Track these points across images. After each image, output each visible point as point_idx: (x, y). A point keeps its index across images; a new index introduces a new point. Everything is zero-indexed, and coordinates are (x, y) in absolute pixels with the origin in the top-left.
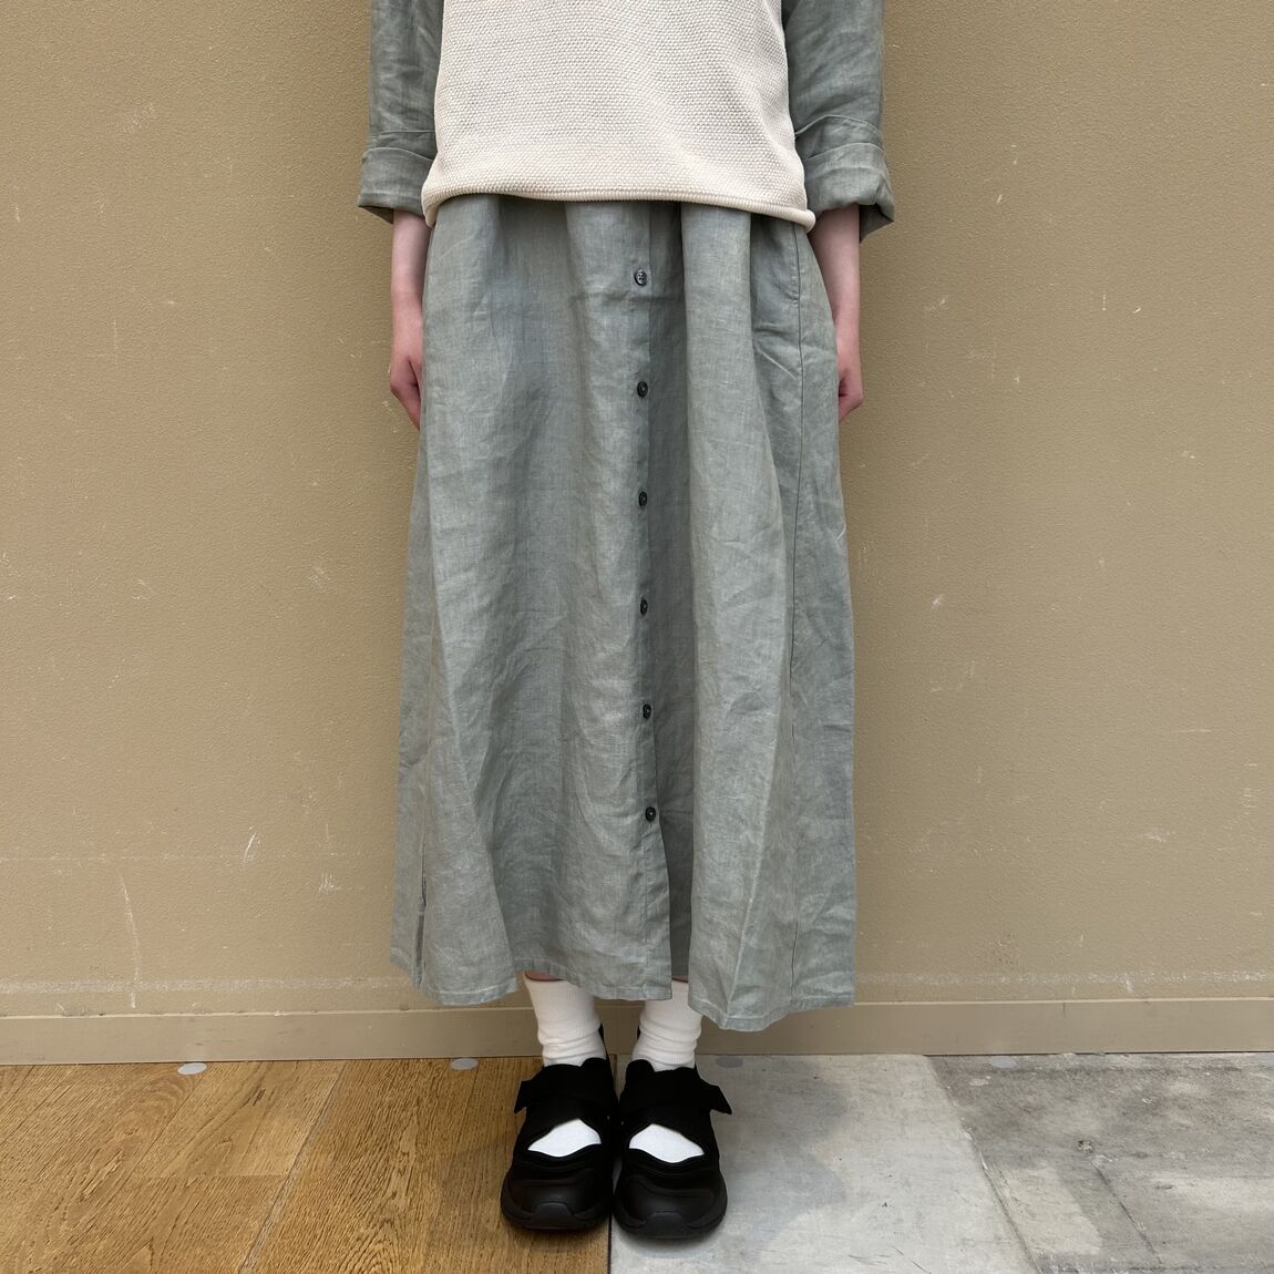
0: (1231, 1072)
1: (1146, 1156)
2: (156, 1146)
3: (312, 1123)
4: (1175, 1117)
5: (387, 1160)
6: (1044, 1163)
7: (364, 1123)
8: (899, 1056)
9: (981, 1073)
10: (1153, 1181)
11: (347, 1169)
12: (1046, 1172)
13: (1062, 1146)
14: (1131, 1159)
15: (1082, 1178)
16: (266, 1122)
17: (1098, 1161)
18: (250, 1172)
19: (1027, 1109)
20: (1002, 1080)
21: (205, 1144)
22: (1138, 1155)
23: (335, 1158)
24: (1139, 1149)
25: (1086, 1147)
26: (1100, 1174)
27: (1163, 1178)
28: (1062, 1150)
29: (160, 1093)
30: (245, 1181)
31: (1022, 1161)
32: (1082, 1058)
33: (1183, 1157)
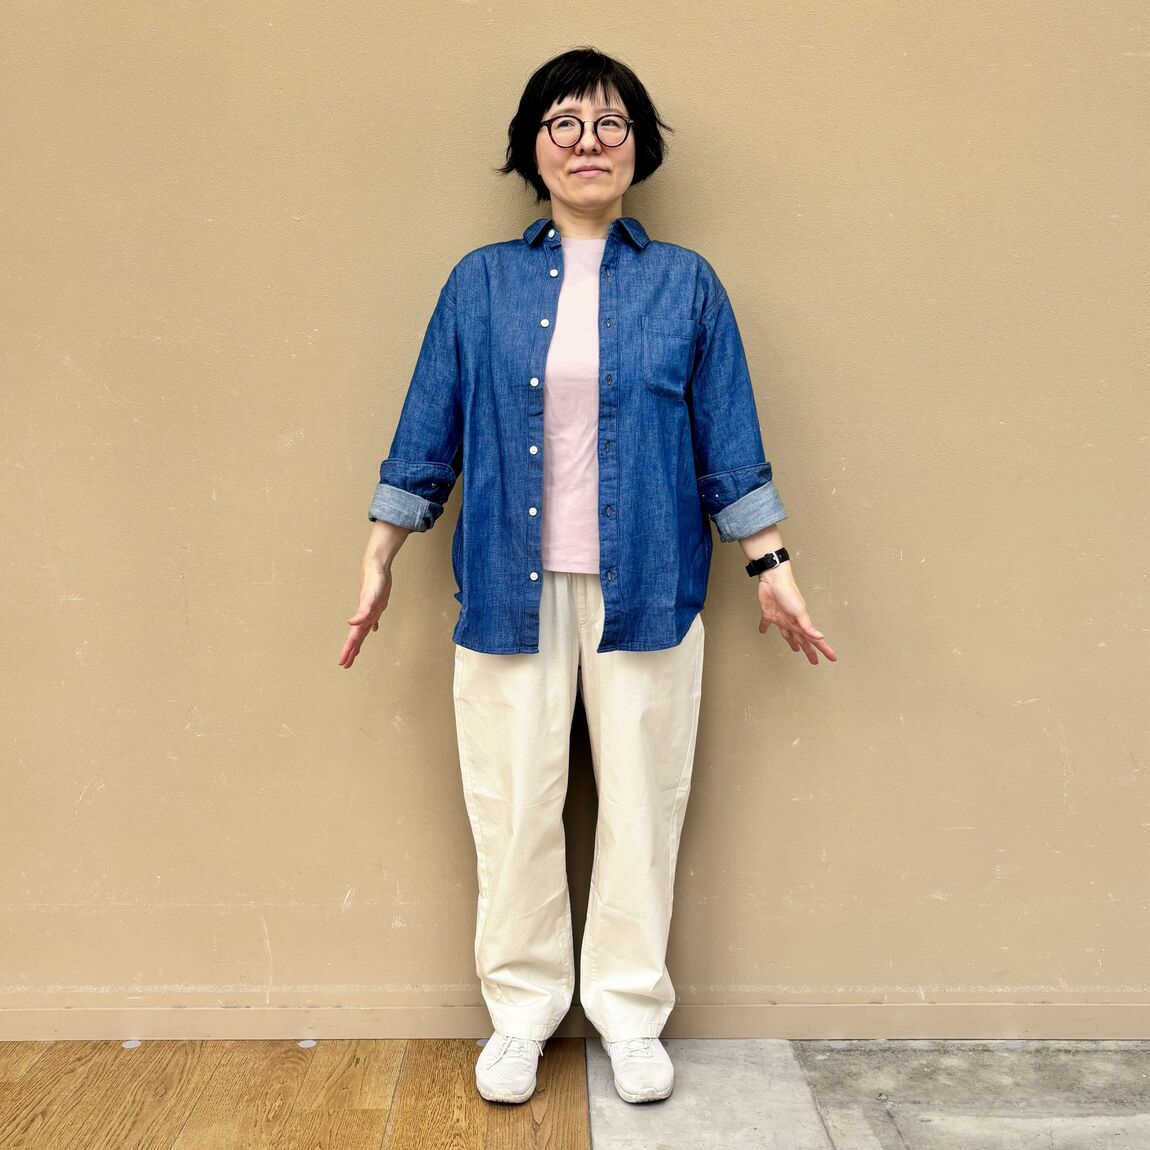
0: (986, 1053)
1: (919, 1103)
2: (302, 1091)
3: (396, 1079)
4: (943, 1079)
5: (449, 1100)
6: (856, 1106)
7: (429, 1080)
8: (770, 1041)
9: (823, 1052)
10: (921, 1117)
11: (425, 1106)
12: (856, 1112)
13: (868, 1096)
14: (909, 1105)
15: (877, 1115)
16: (366, 1077)
17: (888, 1106)
18: (365, 1106)
19: (851, 1075)
20: (837, 1056)
21: (332, 1090)
22: (914, 1102)
23: (417, 1099)
24: (916, 1099)
25: (883, 1097)
26: (888, 1113)
27: (926, 1116)
28: (867, 1099)
29: (292, 1059)
30: (364, 1112)
31: (841, 1105)
32: (891, 1042)
33: (941, 1103)
